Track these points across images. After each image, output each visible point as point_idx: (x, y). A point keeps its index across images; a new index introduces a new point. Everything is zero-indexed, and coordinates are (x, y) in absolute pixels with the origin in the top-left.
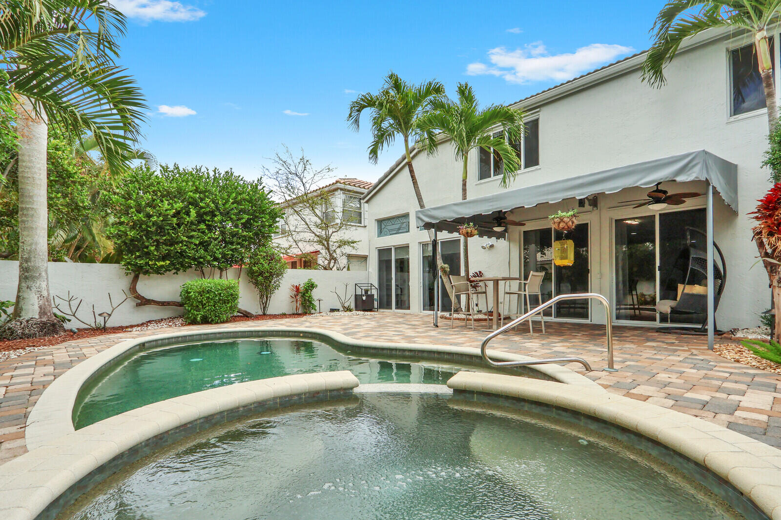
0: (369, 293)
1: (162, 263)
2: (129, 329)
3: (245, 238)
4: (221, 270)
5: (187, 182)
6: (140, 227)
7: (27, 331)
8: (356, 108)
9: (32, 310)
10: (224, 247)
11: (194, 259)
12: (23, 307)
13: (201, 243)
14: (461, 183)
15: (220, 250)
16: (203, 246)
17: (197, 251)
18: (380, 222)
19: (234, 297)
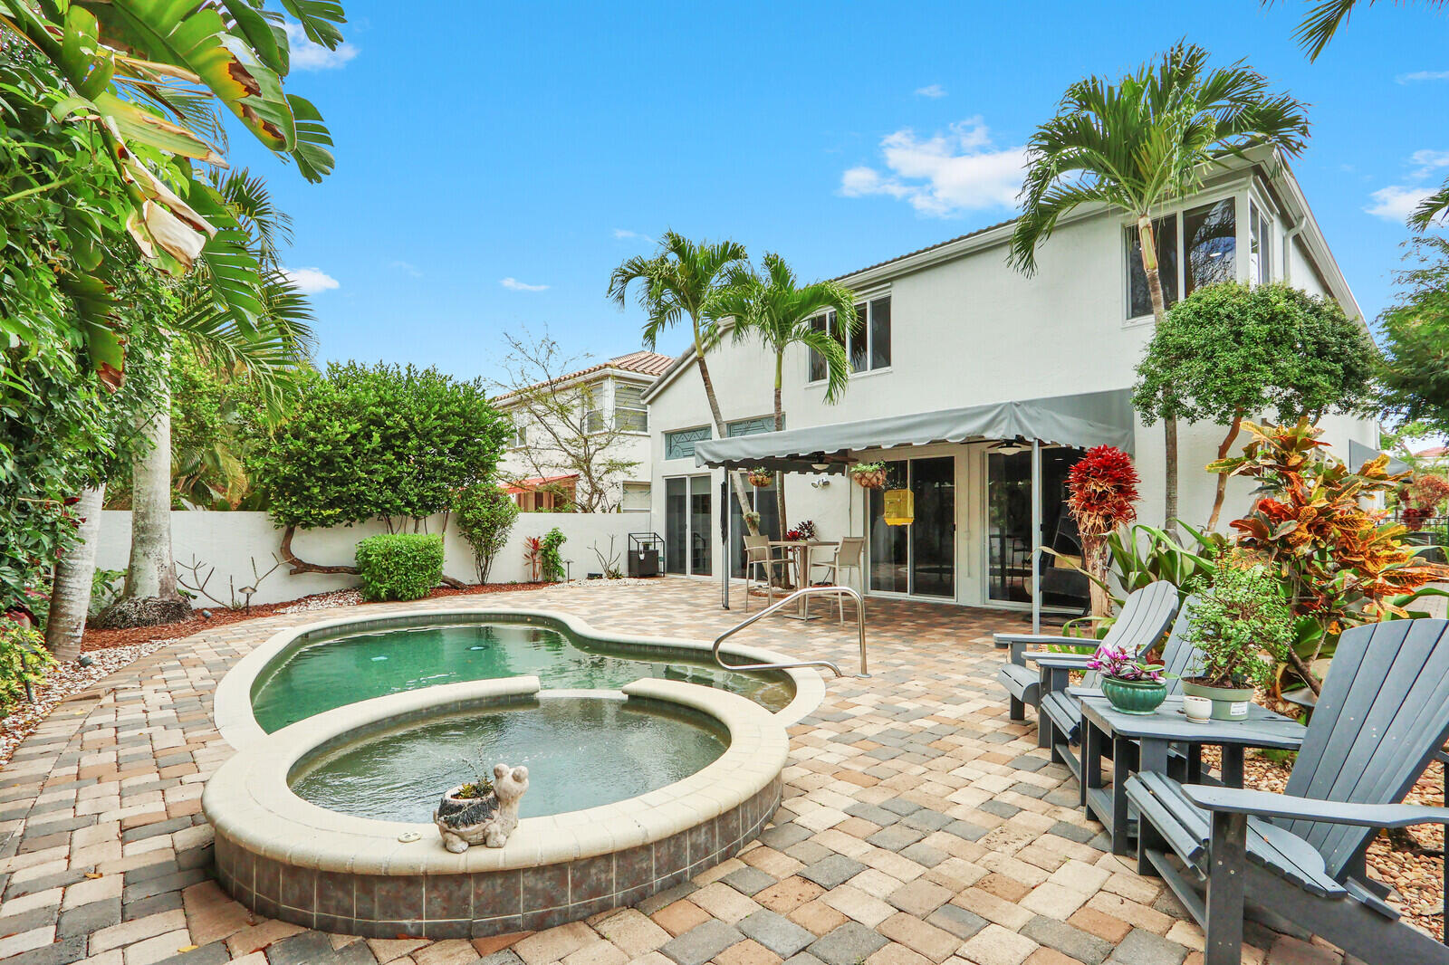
0: (651, 548)
1: (329, 512)
2: (282, 611)
3: (453, 471)
4: (417, 519)
5: (367, 390)
6: (299, 459)
7: (144, 616)
8: (620, 278)
9: (150, 587)
10: (422, 486)
11: (377, 505)
12: (139, 582)
13: (386, 480)
14: (773, 394)
15: (416, 490)
16: (391, 484)
17: (381, 492)
18: (669, 435)
19: (436, 561)
